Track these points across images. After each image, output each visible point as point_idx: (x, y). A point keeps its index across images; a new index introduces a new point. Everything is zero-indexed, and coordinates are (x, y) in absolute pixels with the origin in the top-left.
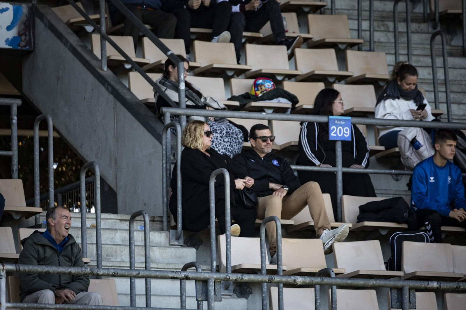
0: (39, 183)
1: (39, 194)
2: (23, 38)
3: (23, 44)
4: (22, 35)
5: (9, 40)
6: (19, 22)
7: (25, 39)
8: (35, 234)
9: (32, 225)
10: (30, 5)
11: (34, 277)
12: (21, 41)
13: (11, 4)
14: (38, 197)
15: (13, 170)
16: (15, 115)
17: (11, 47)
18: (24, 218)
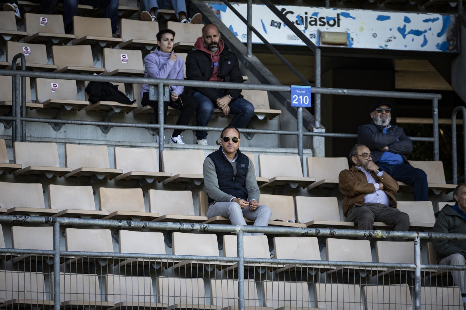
0: (456, 164)
1: (457, 173)
2: (451, 43)
3: (451, 48)
4: (451, 40)
5: (440, 44)
6: (447, 30)
7: (453, 44)
8: (446, 207)
9: (451, 199)
10: (457, 15)
11: (445, 243)
12: (450, 45)
13: (441, 15)
14: (455, 176)
15: (435, 154)
16: (437, 108)
17: (441, 51)
18: (444, 193)
